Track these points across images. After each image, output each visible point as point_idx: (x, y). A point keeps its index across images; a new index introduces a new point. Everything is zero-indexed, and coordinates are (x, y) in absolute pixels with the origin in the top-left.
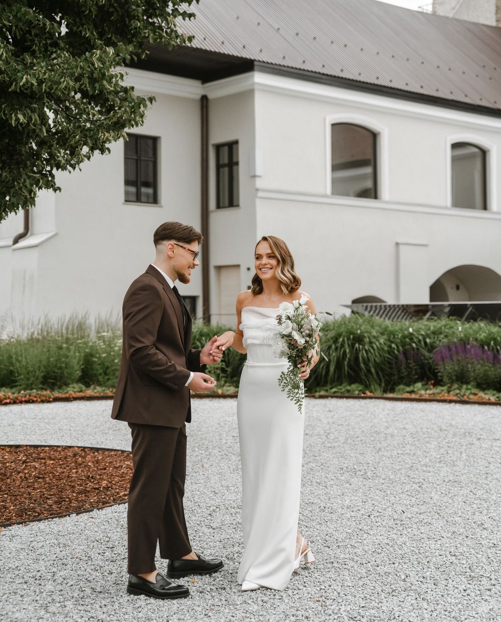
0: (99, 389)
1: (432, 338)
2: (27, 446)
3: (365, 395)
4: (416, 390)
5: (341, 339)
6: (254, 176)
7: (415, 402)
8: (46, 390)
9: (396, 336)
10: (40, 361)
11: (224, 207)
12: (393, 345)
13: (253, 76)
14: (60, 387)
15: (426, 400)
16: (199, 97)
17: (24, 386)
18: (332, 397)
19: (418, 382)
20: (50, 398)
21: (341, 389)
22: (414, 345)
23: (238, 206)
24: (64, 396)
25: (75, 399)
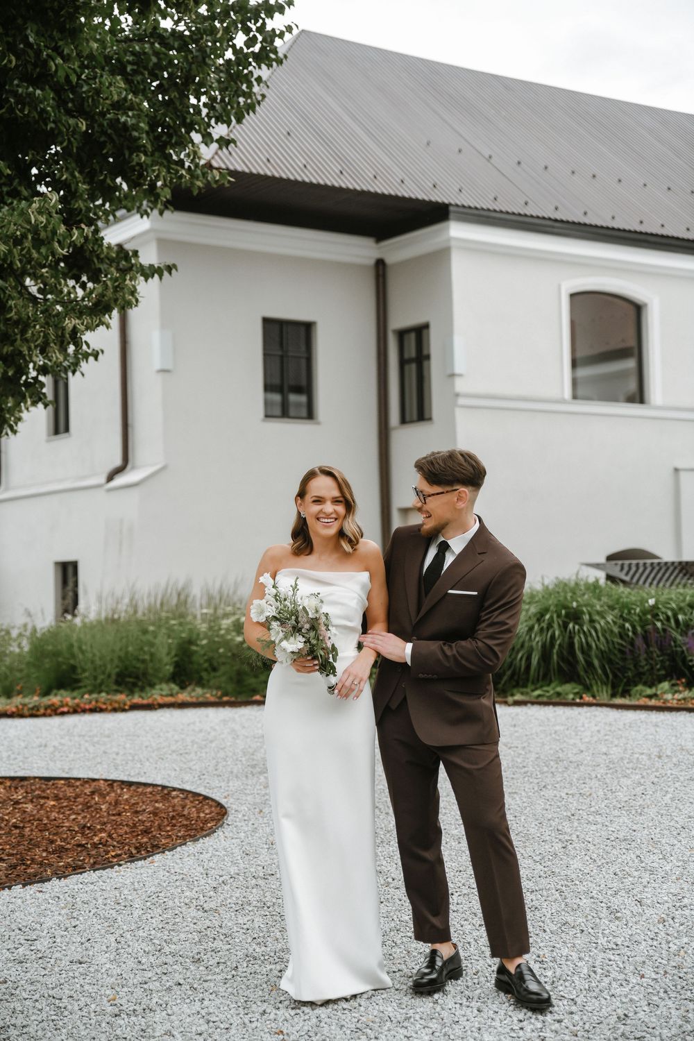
0: (199, 691)
1: (689, 614)
2: (35, 778)
3: (582, 701)
4: (659, 692)
5: (547, 617)
6: (452, 375)
7: (654, 712)
8: (121, 692)
9: (633, 612)
10: (113, 651)
11: (412, 422)
12: (627, 625)
13: (448, 228)
14: (142, 689)
15: (671, 709)
16: (372, 262)
17: (89, 688)
18: (533, 703)
19: (665, 681)
20: (125, 704)
21: (548, 692)
22: (659, 624)
23: (430, 419)
24: (145, 702)
25: (161, 706)
